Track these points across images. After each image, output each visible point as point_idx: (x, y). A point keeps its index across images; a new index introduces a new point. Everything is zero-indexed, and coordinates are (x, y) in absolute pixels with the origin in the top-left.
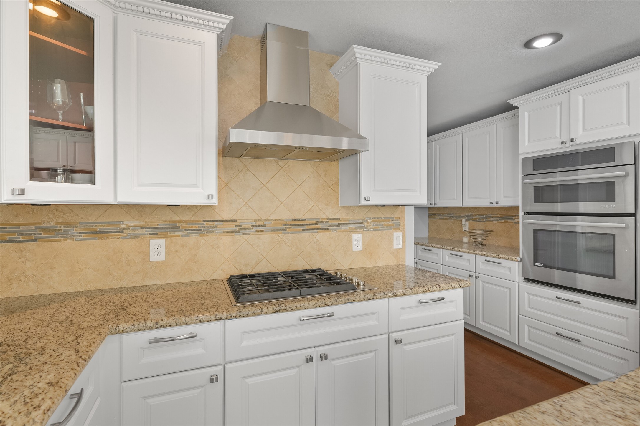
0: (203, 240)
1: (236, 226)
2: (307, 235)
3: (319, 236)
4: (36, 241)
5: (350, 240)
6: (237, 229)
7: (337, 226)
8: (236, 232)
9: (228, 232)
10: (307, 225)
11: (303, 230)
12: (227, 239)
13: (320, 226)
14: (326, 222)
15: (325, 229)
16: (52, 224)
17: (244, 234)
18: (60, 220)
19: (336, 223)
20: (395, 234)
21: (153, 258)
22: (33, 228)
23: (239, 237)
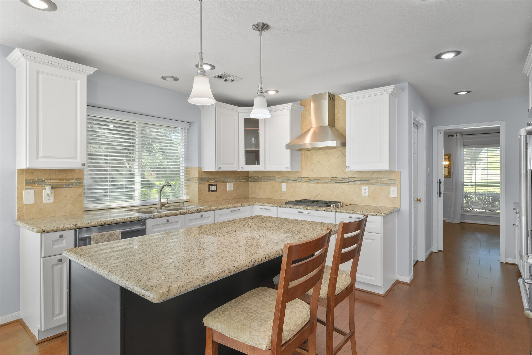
0: (298, 184)
1: (308, 180)
2: (338, 185)
3: (344, 186)
4: (257, 182)
5: (361, 189)
6: (309, 181)
7: (353, 182)
8: (308, 182)
9: (306, 182)
10: (338, 180)
11: (336, 182)
12: (305, 185)
13: (344, 181)
14: (348, 179)
15: (347, 183)
16: (261, 177)
17: (311, 183)
18: (262, 176)
19: (352, 180)
20: (392, 189)
21: (283, 190)
22: (257, 178)
23: (310, 184)
